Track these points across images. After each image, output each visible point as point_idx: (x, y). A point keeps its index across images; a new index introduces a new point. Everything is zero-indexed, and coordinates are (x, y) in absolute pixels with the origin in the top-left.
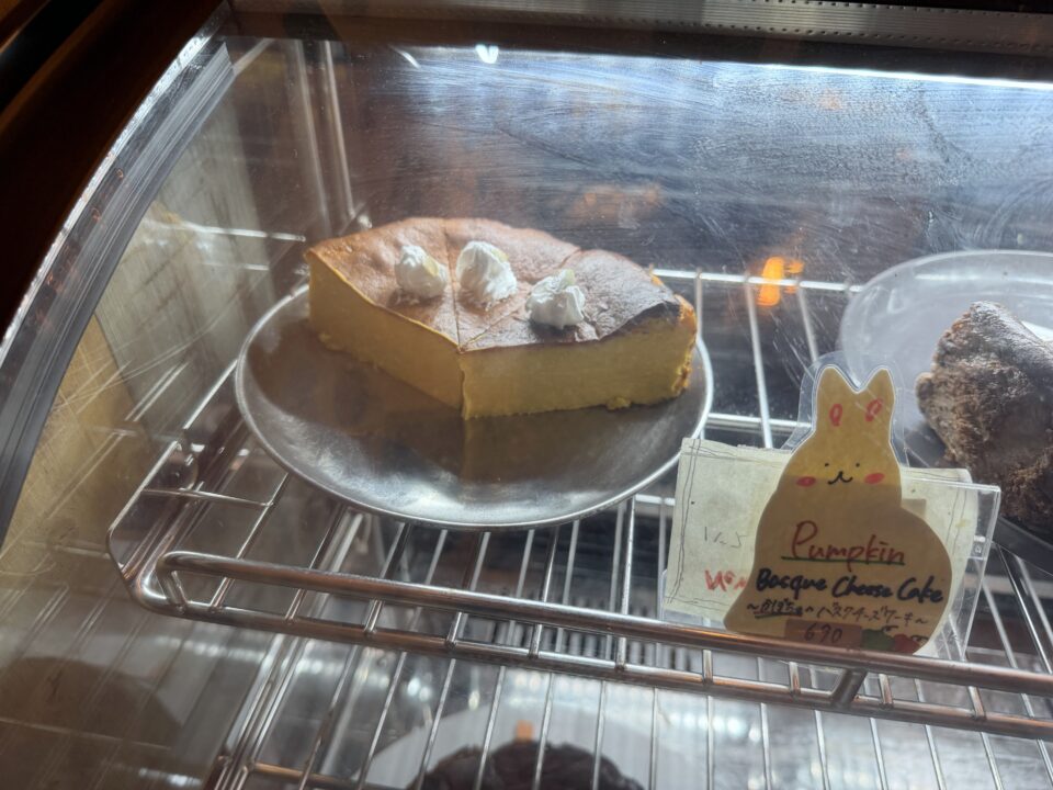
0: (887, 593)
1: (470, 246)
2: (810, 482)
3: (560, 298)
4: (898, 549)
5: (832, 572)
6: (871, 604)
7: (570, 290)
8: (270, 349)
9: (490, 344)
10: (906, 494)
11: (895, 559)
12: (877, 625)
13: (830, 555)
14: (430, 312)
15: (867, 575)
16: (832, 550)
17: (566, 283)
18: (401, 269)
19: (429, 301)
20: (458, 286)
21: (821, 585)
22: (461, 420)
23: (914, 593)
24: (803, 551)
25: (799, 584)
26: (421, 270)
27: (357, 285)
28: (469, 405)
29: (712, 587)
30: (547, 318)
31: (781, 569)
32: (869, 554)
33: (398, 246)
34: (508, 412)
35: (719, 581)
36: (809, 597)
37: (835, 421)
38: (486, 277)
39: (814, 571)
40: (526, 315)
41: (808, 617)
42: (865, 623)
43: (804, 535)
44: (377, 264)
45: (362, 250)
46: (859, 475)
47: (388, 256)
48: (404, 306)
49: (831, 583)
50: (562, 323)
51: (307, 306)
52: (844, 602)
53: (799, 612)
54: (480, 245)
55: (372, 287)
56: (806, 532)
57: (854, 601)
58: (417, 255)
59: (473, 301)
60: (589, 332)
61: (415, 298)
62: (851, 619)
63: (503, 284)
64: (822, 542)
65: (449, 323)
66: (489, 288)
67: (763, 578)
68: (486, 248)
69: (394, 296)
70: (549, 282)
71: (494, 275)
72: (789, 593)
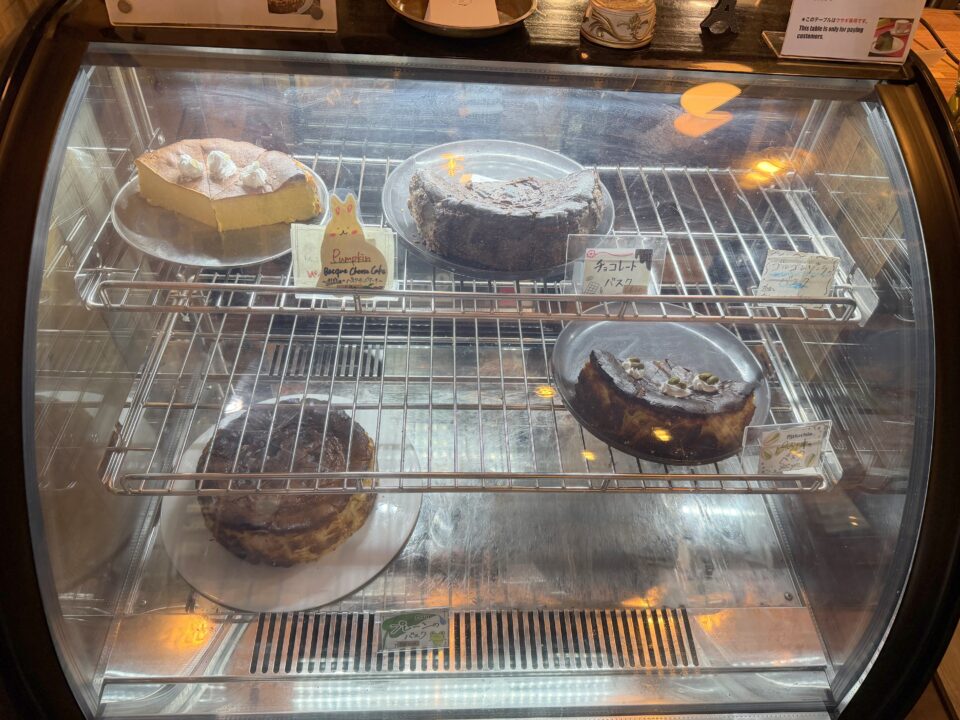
0: (367, 272)
1: (212, 153)
2: (333, 235)
3: (253, 175)
4: (368, 256)
5: (348, 266)
6: (363, 276)
7: (257, 171)
8: (124, 207)
9: (224, 196)
10: (366, 237)
11: (367, 260)
12: (367, 284)
13: (346, 260)
14: (196, 184)
15: (360, 266)
16: (346, 259)
17: (255, 168)
18: (181, 166)
19: (197, 179)
20: (209, 171)
21: (345, 271)
22: (218, 233)
23: (376, 271)
24: (337, 260)
25: (338, 272)
26: (190, 166)
27: (161, 174)
28: (220, 225)
29: (310, 277)
30: (249, 184)
31: (331, 268)
32: (358, 259)
33: (179, 154)
34: (240, 228)
35: (312, 274)
36: (342, 276)
37: (338, 213)
38: (221, 167)
39: (342, 267)
40: (241, 183)
41: (344, 283)
42: (364, 284)
43: (336, 254)
44: (170, 164)
45: (162, 157)
46: (350, 231)
47: (174, 159)
48: (185, 182)
49: (349, 270)
50: (256, 185)
51: (138, 186)
52: (354, 276)
53: (340, 282)
54: (216, 152)
55: (169, 175)
56: (337, 253)
57: (357, 276)
58: (188, 159)
59: (216, 178)
60: (269, 189)
61: (189, 179)
62: (358, 283)
63: (229, 169)
64: (342, 256)
65: (207, 189)
66: (223, 172)
67: (326, 272)
68: (219, 153)
69: (179, 179)
70: (249, 168)
71: (224, 166)
72: (335, 275)
